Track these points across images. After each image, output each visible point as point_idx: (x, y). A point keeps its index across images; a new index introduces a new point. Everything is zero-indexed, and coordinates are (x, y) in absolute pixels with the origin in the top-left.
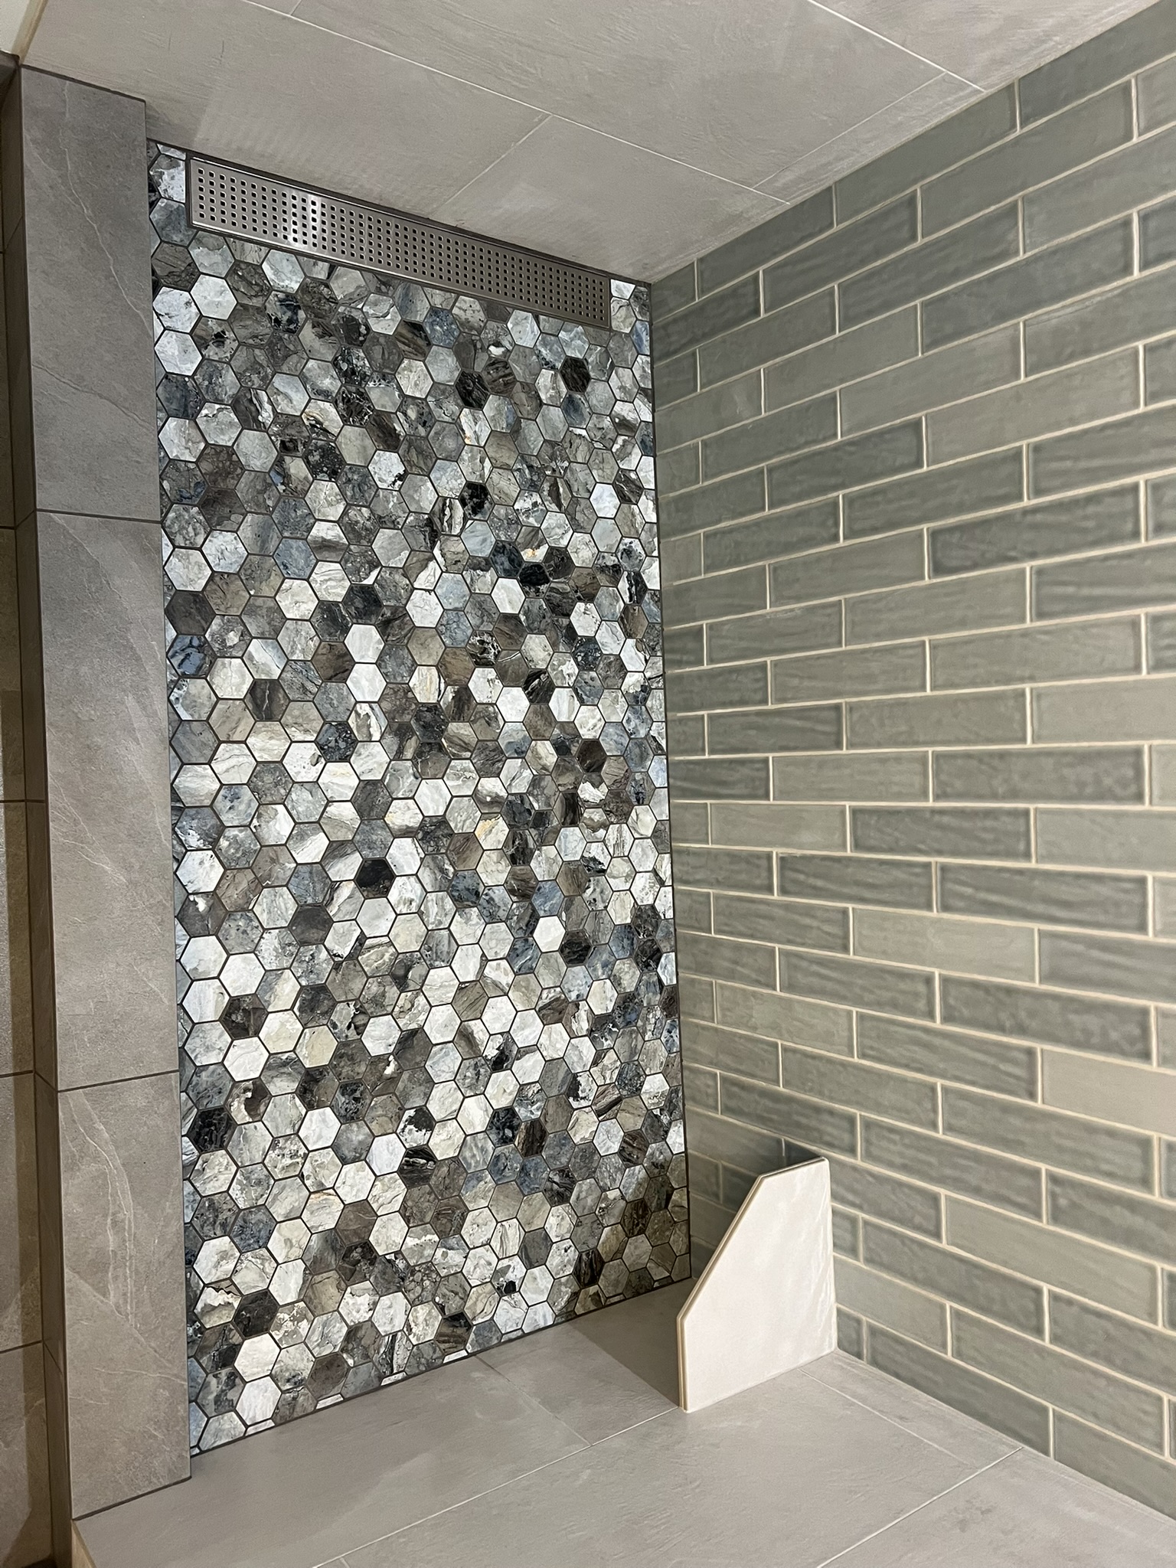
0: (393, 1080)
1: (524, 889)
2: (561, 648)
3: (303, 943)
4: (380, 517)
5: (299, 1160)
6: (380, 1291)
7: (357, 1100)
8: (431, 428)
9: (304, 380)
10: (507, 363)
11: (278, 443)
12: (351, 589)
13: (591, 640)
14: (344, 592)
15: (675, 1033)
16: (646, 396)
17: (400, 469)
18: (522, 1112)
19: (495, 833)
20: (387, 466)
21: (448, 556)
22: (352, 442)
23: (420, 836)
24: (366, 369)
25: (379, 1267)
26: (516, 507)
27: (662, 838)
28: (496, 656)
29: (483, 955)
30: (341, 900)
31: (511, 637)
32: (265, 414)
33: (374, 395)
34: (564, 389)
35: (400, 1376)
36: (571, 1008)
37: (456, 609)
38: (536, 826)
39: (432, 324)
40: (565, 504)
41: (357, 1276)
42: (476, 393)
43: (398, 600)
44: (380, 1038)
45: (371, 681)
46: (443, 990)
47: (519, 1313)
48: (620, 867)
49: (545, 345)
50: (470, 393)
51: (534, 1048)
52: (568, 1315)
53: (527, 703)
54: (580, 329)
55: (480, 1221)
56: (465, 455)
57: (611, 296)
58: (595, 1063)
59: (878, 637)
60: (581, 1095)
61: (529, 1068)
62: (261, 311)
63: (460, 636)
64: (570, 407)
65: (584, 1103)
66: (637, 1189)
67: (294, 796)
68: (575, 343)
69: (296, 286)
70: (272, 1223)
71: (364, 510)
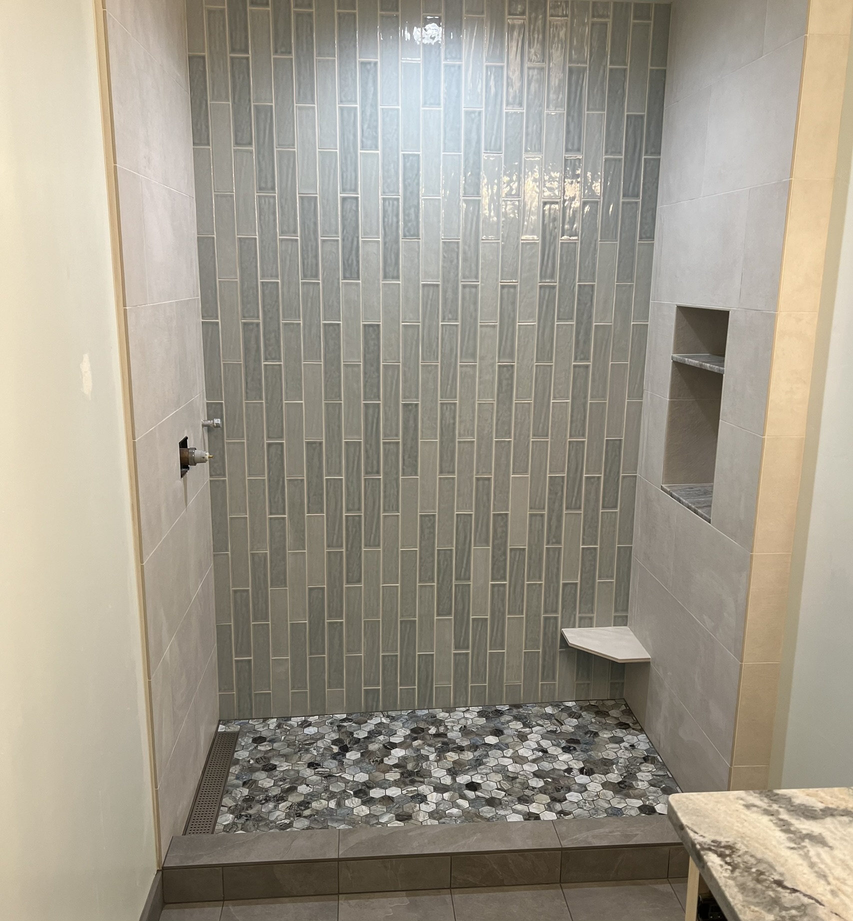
0: (553, 779)
1: (474, 747)
2: (373, 740)
3: (501, 804)
4: (325, 790)
5: (587, 802)
6: (637, 779)
7: (562, 788)
8: (286, 778)
9: (270, 812)
10: (256, 759)
11: (298, 818)
12: (355, 797)
13: (369, 732)
14: (357, 799)
15: (527, 705)
16: (266, 720)
17: (304, 786)
18: (563, 745)
19: (452, 756)
20: (303, 789)
21: (338, 772)
22: (293, 799)
23: (455, 775)
24: (264, 796)
25: (627, 780)
26: (316, 754)
27: (450, 710)
28: (378, 758)
29: (502, 757)
30: (483, 795)
31: (370, 754)
32: (286, 822)
33: (274, 794)
34: (265, 743)
35: (668, 773)
36: (520, 733)
37: (360, 769)
38: (448, 745)
39: (243, 779)
40: (313, 741)
41: (631, 785)
42: (270, 766)
43: (359, 784)
44: (537, 782)
45: (392, 791)
46: (517, 767)
47: (642, 744)
48: (463, 722)
49: (248, 749)
50: (270, 769)
51: (538, 743)
52: (642, 731)
53: (397, 749)
54: (240, 739)
55: (607, 755)
56: (297, 768)
57: (225, 731)
58: (542, 726)
59: (378, 605)
60: (555, 729)
61: (545, 744)
62: (243, 824)
63: (371, 768)
64: (272, 741)
65: (558, 729)
66: (591, 714)
67: (442, 809)
68: (247, 740)
69: (231, 815)
70: (612, 808)
71: (322, 795)
